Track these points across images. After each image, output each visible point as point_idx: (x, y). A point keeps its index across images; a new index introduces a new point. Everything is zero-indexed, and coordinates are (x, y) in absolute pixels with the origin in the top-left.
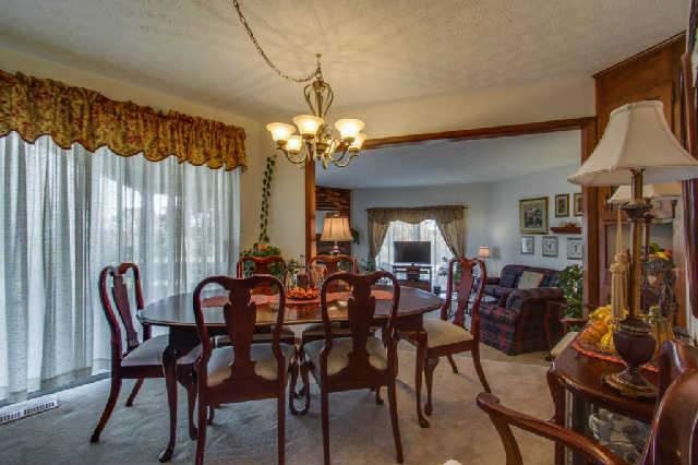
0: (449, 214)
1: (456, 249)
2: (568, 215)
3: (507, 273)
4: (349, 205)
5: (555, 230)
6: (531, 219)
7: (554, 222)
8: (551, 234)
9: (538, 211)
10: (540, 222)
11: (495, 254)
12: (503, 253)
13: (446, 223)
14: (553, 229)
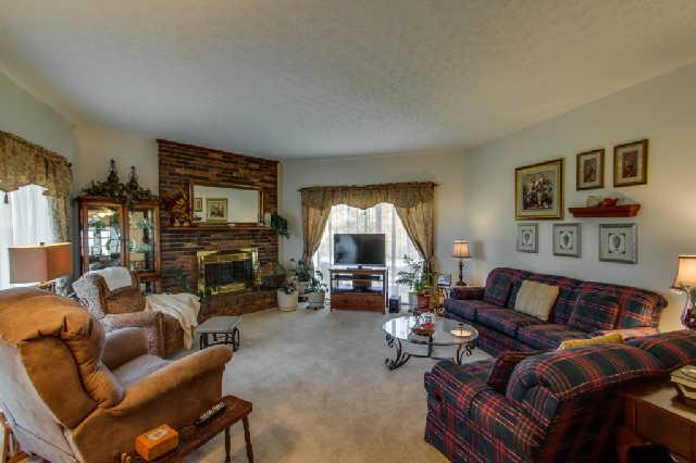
0: (413, 194)
1: (423, 244)
2: (601, 186)
3: (495, 283)
4: (275, 183)
5: (577, 212)
6: (534, 196)
7: (575, 198)
8: (569, 218)
9: (546, 182)
10: (548, 200)
11: (477, 251)
12: (489, 251)
13: (409, 207)
14: (572, 210)
